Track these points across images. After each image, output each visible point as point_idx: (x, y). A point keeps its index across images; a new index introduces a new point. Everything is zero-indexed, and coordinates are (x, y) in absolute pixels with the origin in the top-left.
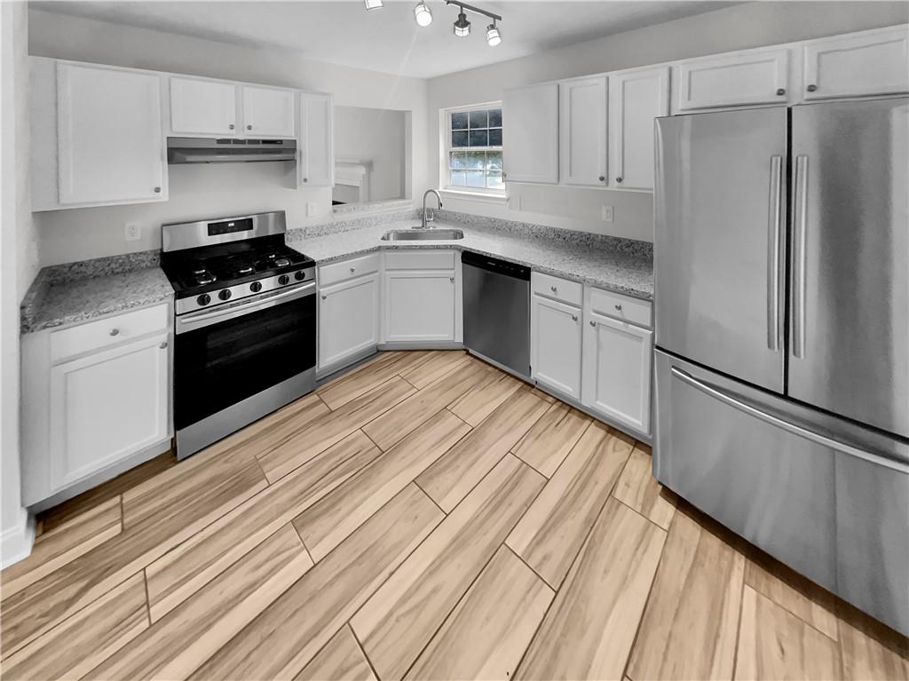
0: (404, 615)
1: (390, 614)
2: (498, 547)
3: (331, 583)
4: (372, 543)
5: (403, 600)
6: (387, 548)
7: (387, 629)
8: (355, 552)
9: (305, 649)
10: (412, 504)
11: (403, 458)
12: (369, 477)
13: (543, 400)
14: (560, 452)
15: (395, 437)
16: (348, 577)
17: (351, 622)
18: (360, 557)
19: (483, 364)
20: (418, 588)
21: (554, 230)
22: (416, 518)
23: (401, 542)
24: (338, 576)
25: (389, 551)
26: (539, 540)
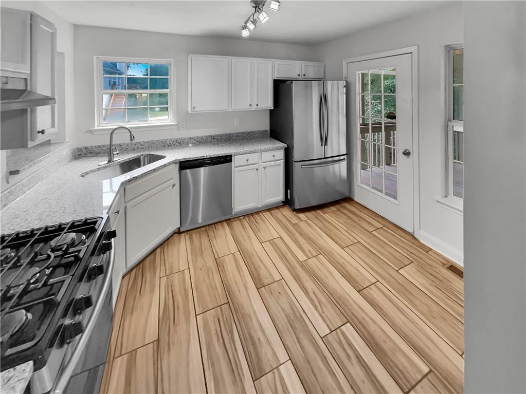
0: (322, 310)
1: (321, 315)
2: (302, 264)
3: (302, 348)
4: (286, 320)
5: (316, 308)
6: (291, 311)
7: (327, 319)
8: (288, 330)
9: (331, 365)
10: (271, 293)
11: (239, 291)
12: (243, 315)
13: (240, 220)
14: (270, 228)
15: (220, 292)
16: (301, 336)
17: (322, 336)
18: (292, 327)
19: (196, 230)
20: (312, 300)
21: (211, 136)
22: (280, 293)
23: (290, 304)
24: (299, 342)
25: (293, 311)
26: (303, 251)
